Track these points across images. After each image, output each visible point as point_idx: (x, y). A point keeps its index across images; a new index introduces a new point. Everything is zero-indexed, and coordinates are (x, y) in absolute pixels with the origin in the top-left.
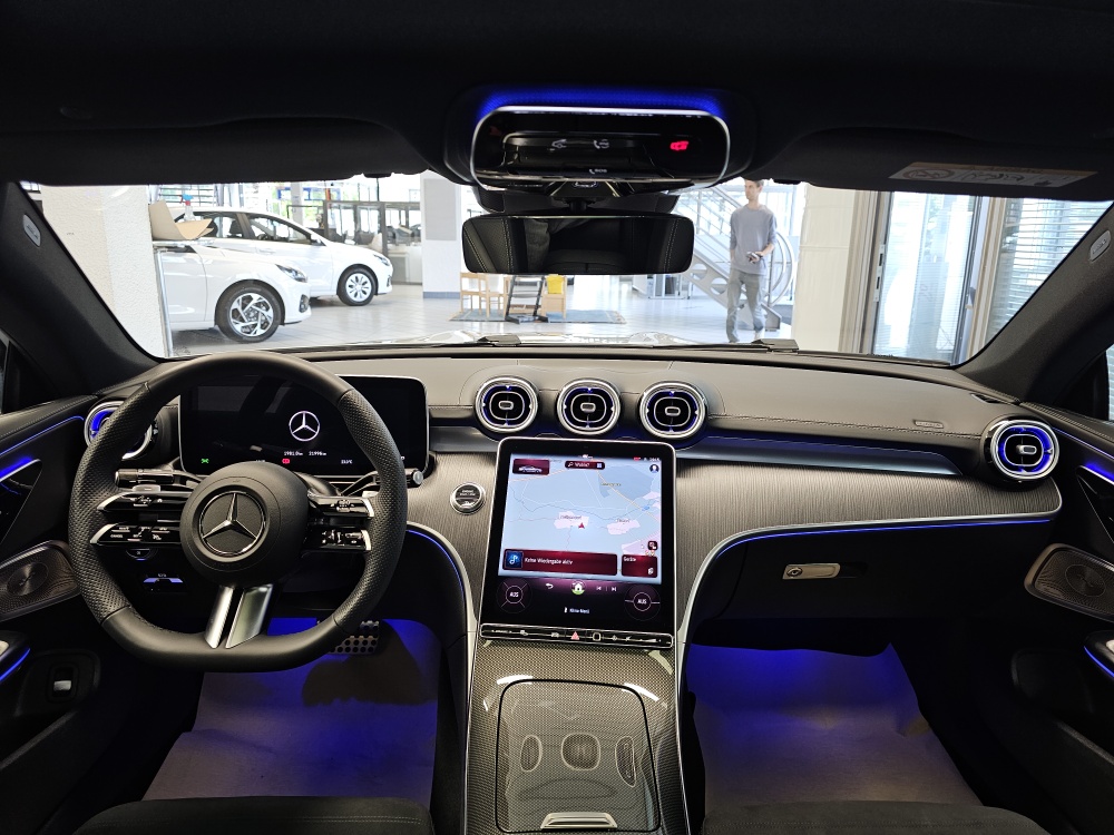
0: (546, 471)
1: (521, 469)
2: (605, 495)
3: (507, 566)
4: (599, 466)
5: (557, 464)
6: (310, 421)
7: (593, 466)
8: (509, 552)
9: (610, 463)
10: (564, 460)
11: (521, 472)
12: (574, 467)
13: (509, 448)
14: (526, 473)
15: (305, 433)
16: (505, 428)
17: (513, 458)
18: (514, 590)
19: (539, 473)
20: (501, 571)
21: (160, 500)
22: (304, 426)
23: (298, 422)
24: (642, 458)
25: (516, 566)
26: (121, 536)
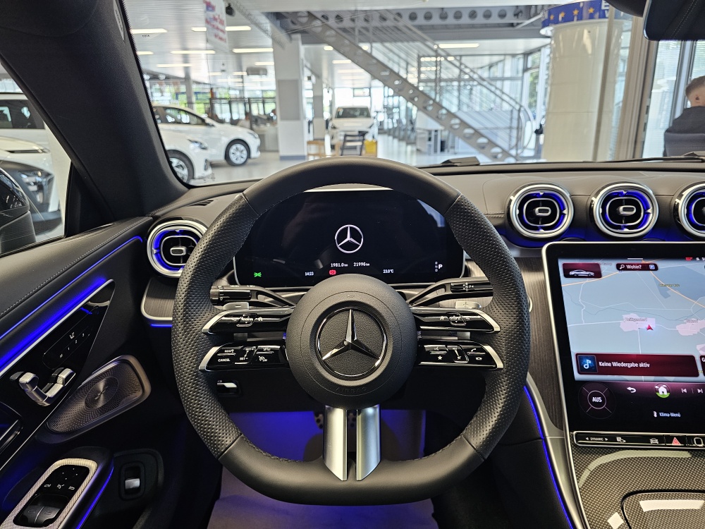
0: (598, 275)
1: (572, 273)
2: (666, 296)
3: (582, 371)
4: (652, 267)
5: (608, 267)
6: (355, 234)
7: (645, 268)
8: (580, 357)
9: (662, 265)
10: (614, 263)
11: (573, 276)
12: (625, 269)
13: (554, 254)
14: (577, 276)
15: (349, 246)
16: (543, 234)
17: (561, 263)
18: (597, 395)
19: (591, 277)
20: (577, 376)
21: (260, 319)
22: (349, 238)
23: (343, 235)
24: (694, 258)
25: (591, 371)
26: (228, 360)
